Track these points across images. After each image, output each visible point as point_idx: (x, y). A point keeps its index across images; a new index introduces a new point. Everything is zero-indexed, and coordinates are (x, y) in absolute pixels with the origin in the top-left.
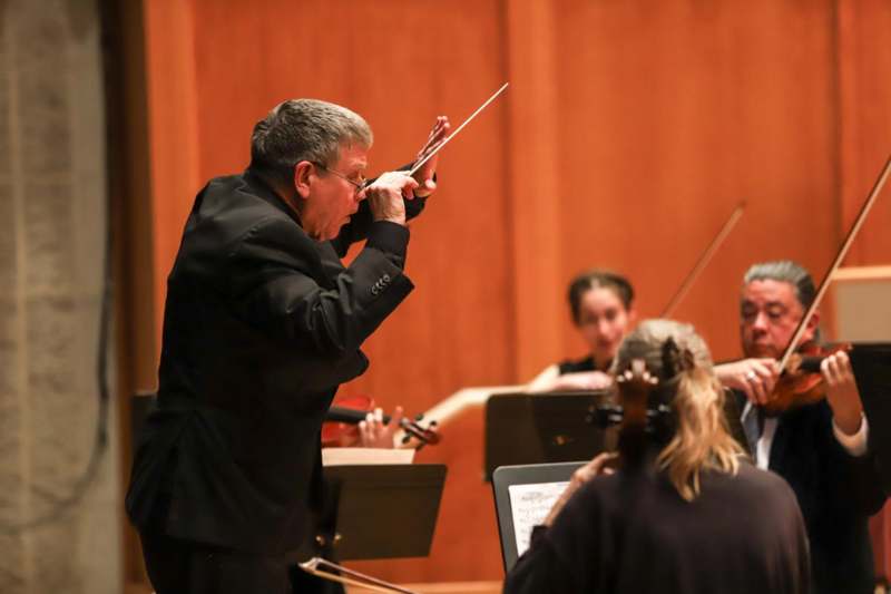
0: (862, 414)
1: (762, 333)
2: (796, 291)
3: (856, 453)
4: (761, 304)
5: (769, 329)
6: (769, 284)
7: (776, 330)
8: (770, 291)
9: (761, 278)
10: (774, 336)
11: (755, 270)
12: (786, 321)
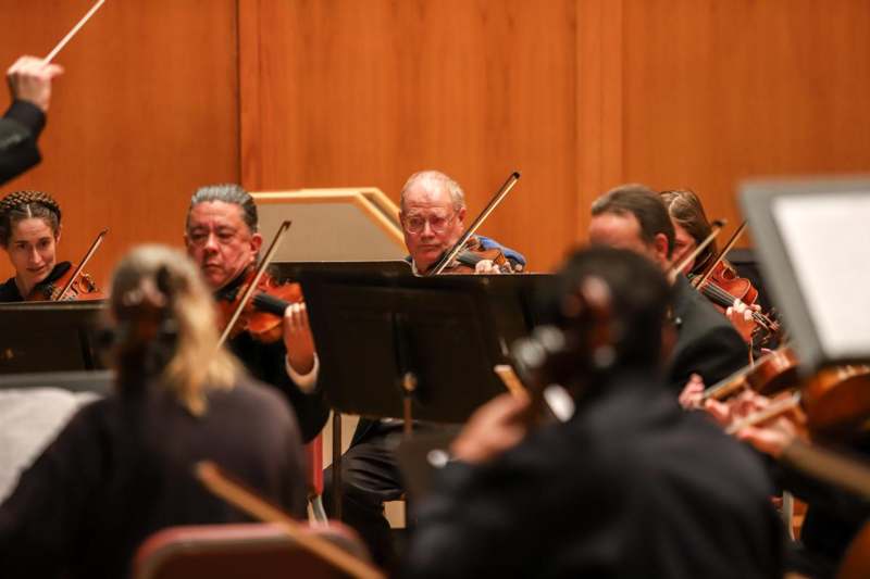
0: (315, 354)
1: (214, 252)
2: (243, 212)
3: (306, 392)
4: (211, 226)
5: (220, 249)
6: (217, 205)
7: (226, 249)
8: (220, 213)
9: (212, 199)
10: (224, 257)
11: (202, 192)
12: (235, 241)
